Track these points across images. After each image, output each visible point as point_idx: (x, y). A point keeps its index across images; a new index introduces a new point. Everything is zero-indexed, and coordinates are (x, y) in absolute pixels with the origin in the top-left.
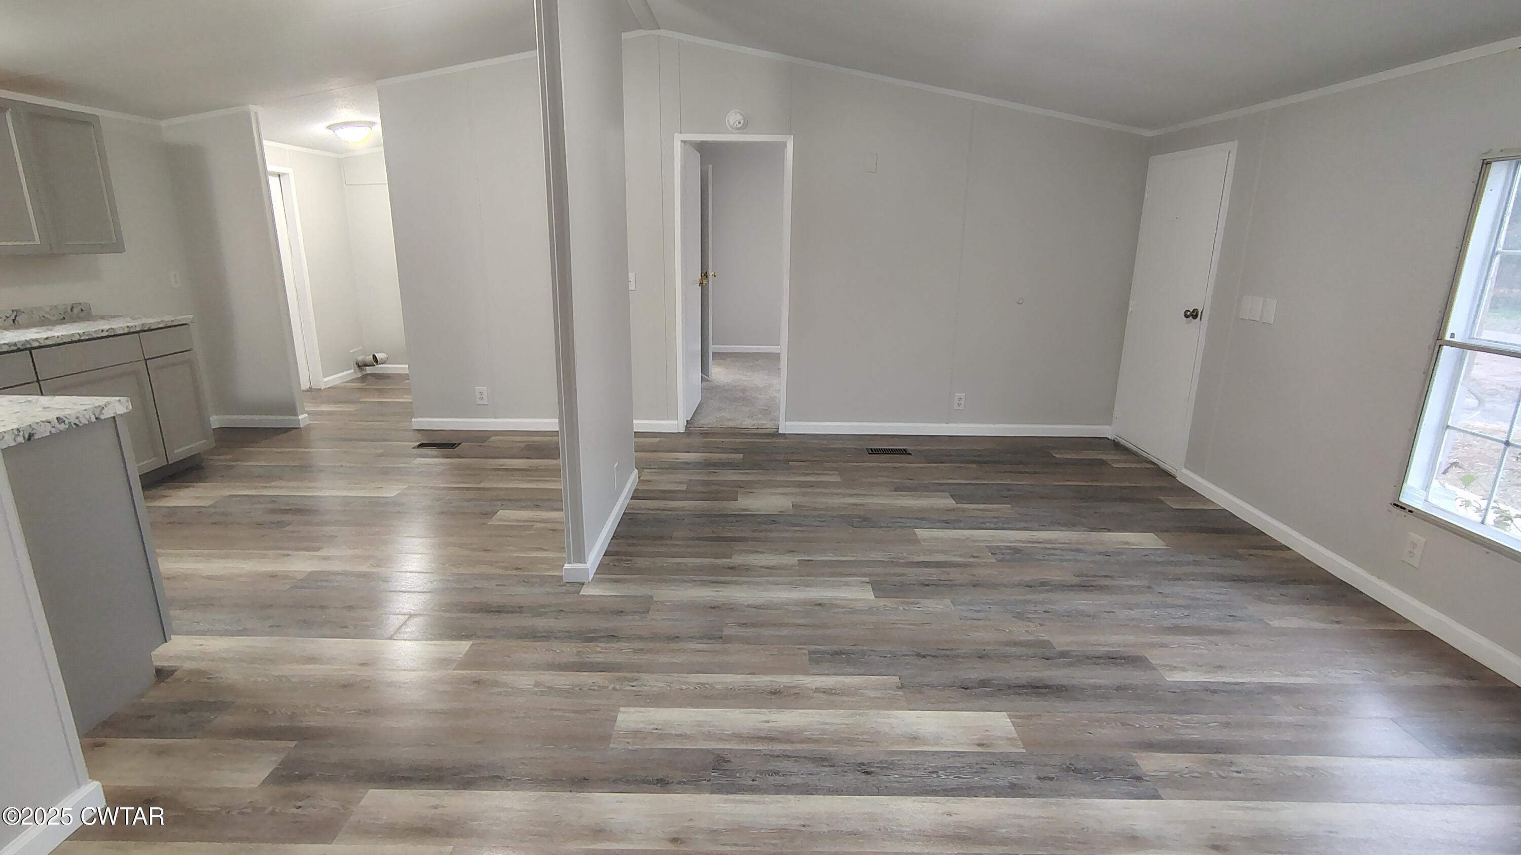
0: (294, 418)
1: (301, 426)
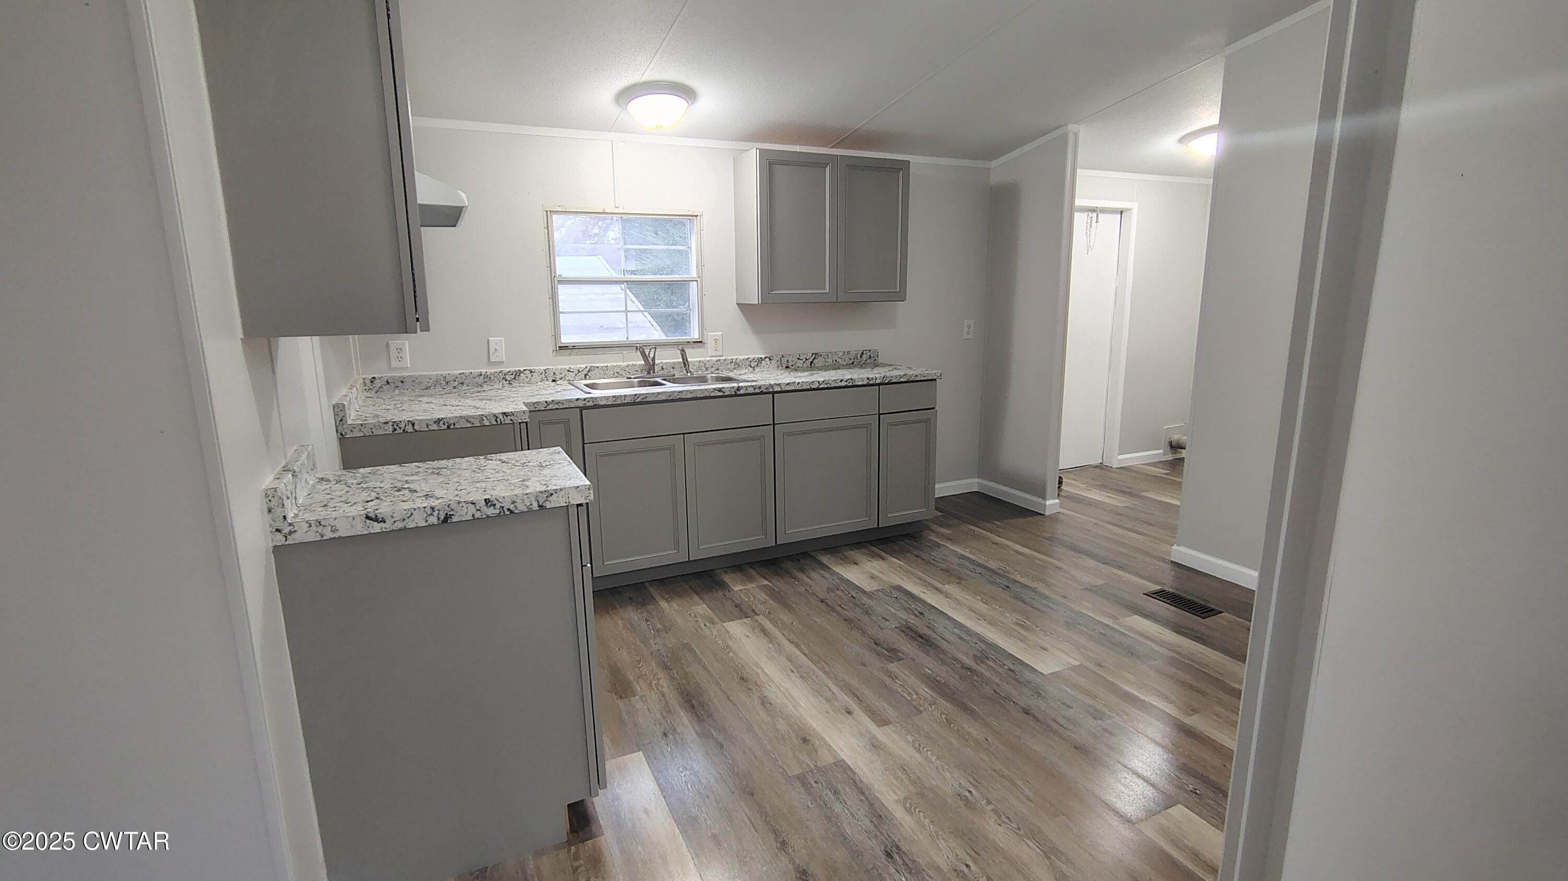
0: (1040, 500)
1: (1047, 514)
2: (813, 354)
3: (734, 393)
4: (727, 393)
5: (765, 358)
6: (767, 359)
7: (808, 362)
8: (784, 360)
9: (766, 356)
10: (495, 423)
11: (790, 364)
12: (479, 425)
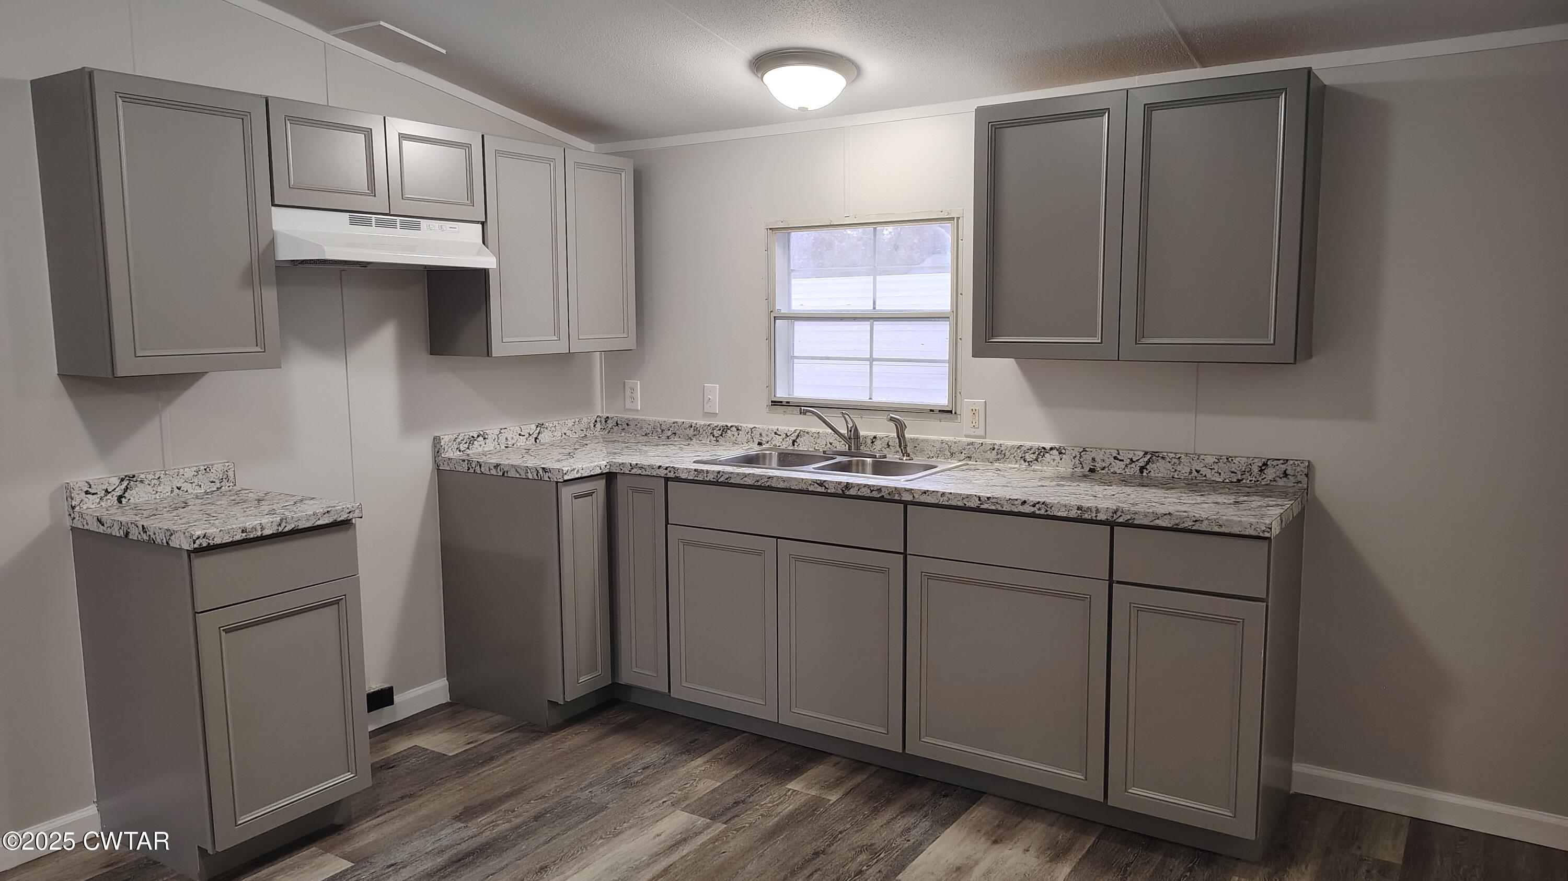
2: (1146, 453)
3: (841, 492)
4: (832, 490)
5: (1051, 449)
6: (1055, 452)
7: (1135, 468)
8: (1087, 457)
9: (1053, 445)
10: (537, 478)
11: (1099, 465)
12: (525, 477)
